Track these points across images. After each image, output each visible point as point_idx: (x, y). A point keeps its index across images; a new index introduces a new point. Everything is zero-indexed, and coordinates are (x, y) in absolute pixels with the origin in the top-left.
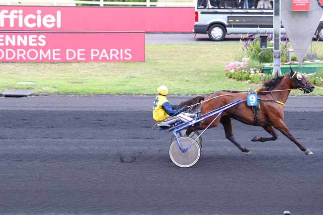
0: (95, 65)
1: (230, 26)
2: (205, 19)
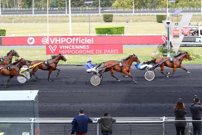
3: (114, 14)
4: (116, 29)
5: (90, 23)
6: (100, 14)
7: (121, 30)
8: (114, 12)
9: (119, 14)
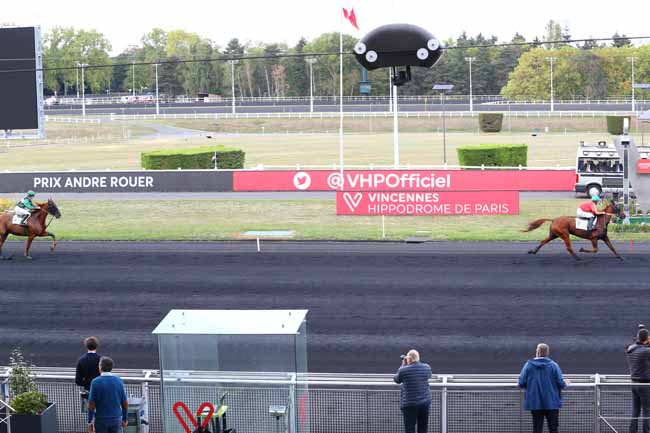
0: (480, 217)
1: (604, 186)
2: (584, 181)
3: (505, 113)
4: (508, 153)
5: (446, 134)
6: (472, 113)
7: (518, 155)
8: (505, 108)
9: (516, 113)
